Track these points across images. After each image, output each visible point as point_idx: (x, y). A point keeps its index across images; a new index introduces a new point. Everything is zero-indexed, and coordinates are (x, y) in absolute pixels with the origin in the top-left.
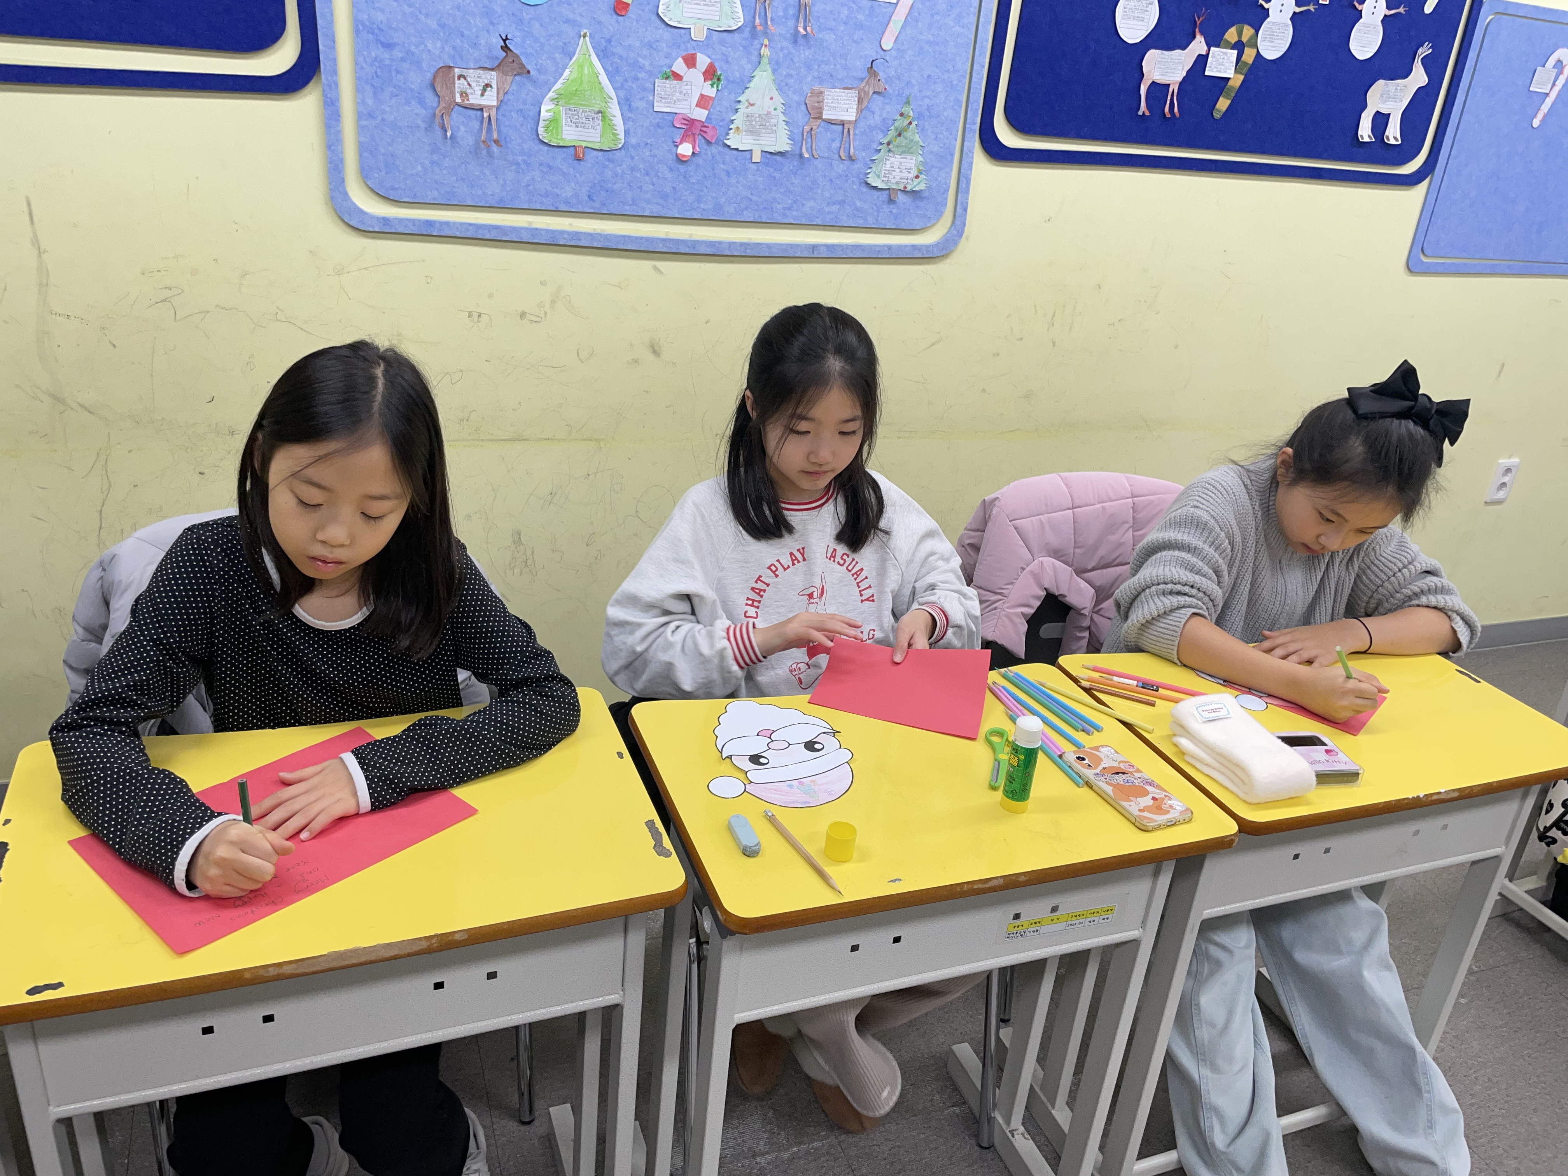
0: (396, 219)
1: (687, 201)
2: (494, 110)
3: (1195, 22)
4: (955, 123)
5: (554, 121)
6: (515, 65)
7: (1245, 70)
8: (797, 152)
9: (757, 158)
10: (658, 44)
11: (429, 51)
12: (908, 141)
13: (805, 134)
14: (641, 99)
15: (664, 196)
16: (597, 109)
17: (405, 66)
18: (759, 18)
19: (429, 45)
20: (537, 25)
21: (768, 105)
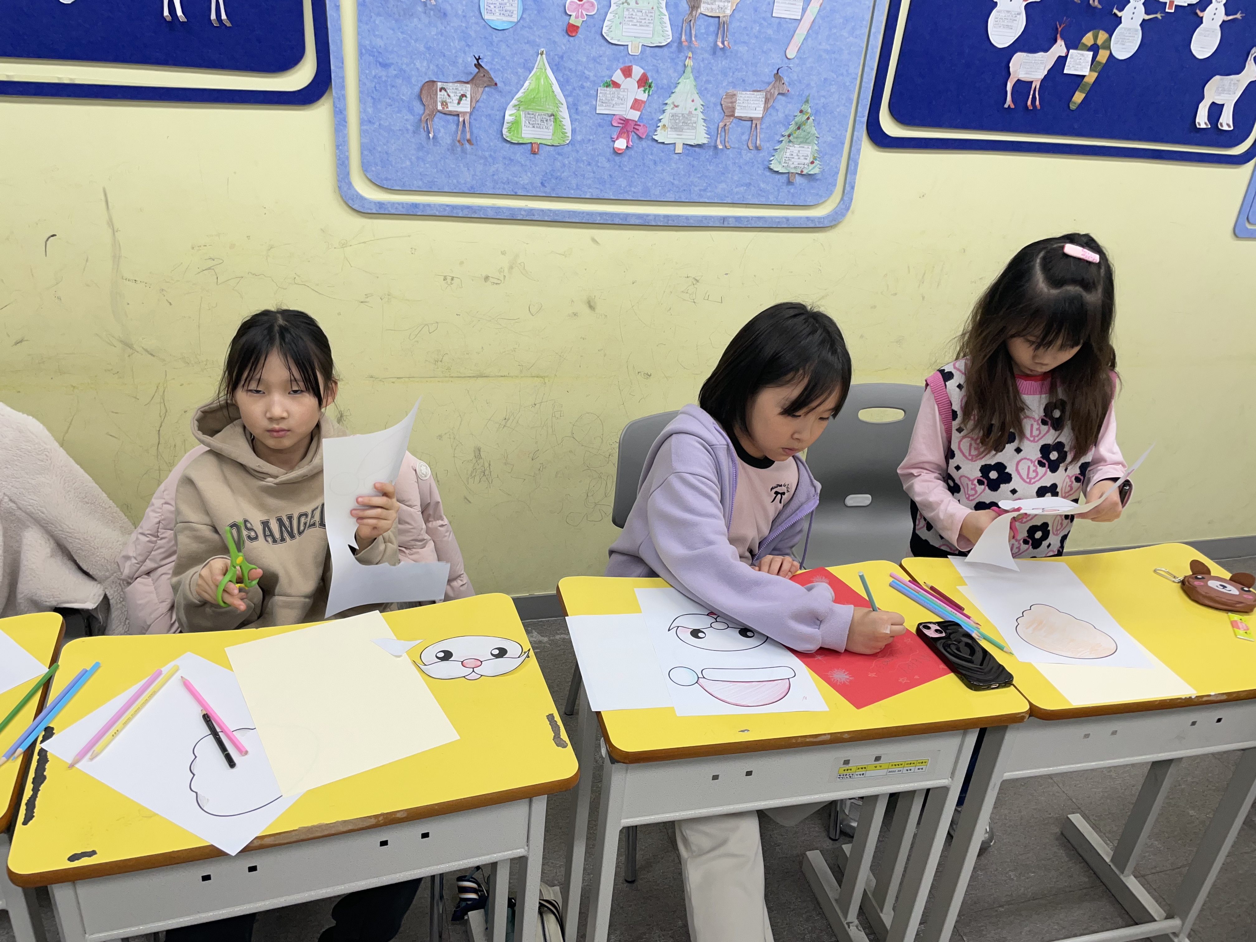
0: (389, 203)
1: (621, 186)
2: (468, 115)
3: (1057, 29)
4: (846, 117)
5: (516, 123)
6: (485, 79)
7: (1099, 68)
8: (713, 144)
9: (679, 149)
10: (601, 58)
11: (418, 69)
12: (805, 133)
13: (720, 129)
14: (587, 104)
15: (603, 182)
16: (550, 113)
17: (399, 81)
18: (686, 35)
19: (418, 65)
20: (503, 46)
21: (690, 106)
